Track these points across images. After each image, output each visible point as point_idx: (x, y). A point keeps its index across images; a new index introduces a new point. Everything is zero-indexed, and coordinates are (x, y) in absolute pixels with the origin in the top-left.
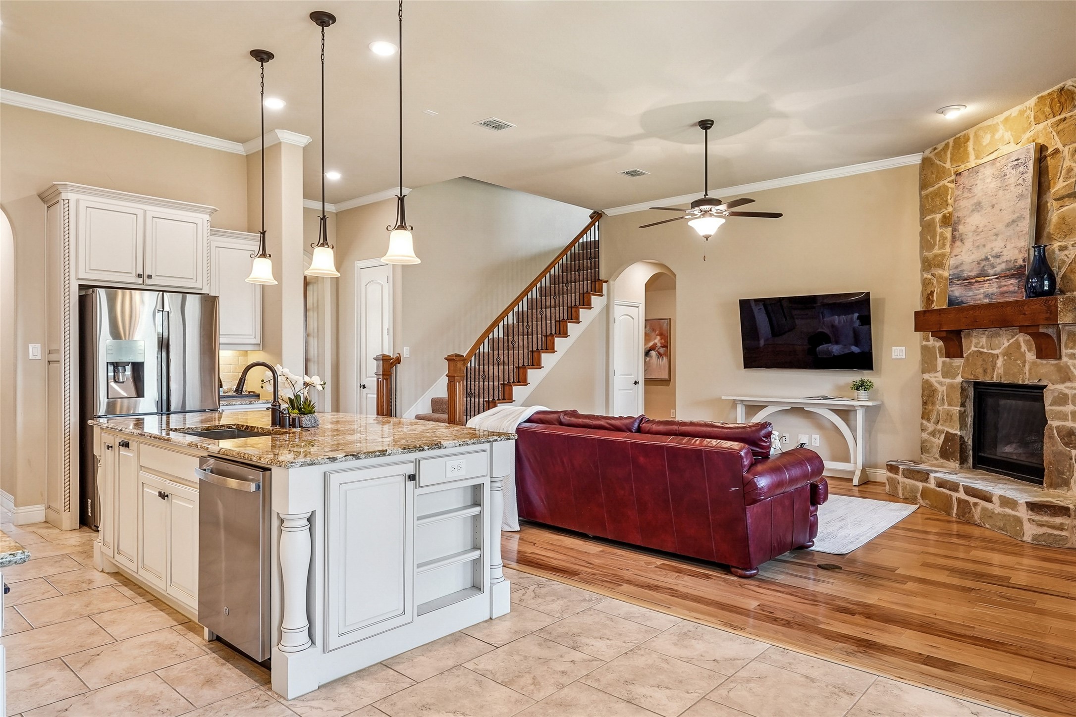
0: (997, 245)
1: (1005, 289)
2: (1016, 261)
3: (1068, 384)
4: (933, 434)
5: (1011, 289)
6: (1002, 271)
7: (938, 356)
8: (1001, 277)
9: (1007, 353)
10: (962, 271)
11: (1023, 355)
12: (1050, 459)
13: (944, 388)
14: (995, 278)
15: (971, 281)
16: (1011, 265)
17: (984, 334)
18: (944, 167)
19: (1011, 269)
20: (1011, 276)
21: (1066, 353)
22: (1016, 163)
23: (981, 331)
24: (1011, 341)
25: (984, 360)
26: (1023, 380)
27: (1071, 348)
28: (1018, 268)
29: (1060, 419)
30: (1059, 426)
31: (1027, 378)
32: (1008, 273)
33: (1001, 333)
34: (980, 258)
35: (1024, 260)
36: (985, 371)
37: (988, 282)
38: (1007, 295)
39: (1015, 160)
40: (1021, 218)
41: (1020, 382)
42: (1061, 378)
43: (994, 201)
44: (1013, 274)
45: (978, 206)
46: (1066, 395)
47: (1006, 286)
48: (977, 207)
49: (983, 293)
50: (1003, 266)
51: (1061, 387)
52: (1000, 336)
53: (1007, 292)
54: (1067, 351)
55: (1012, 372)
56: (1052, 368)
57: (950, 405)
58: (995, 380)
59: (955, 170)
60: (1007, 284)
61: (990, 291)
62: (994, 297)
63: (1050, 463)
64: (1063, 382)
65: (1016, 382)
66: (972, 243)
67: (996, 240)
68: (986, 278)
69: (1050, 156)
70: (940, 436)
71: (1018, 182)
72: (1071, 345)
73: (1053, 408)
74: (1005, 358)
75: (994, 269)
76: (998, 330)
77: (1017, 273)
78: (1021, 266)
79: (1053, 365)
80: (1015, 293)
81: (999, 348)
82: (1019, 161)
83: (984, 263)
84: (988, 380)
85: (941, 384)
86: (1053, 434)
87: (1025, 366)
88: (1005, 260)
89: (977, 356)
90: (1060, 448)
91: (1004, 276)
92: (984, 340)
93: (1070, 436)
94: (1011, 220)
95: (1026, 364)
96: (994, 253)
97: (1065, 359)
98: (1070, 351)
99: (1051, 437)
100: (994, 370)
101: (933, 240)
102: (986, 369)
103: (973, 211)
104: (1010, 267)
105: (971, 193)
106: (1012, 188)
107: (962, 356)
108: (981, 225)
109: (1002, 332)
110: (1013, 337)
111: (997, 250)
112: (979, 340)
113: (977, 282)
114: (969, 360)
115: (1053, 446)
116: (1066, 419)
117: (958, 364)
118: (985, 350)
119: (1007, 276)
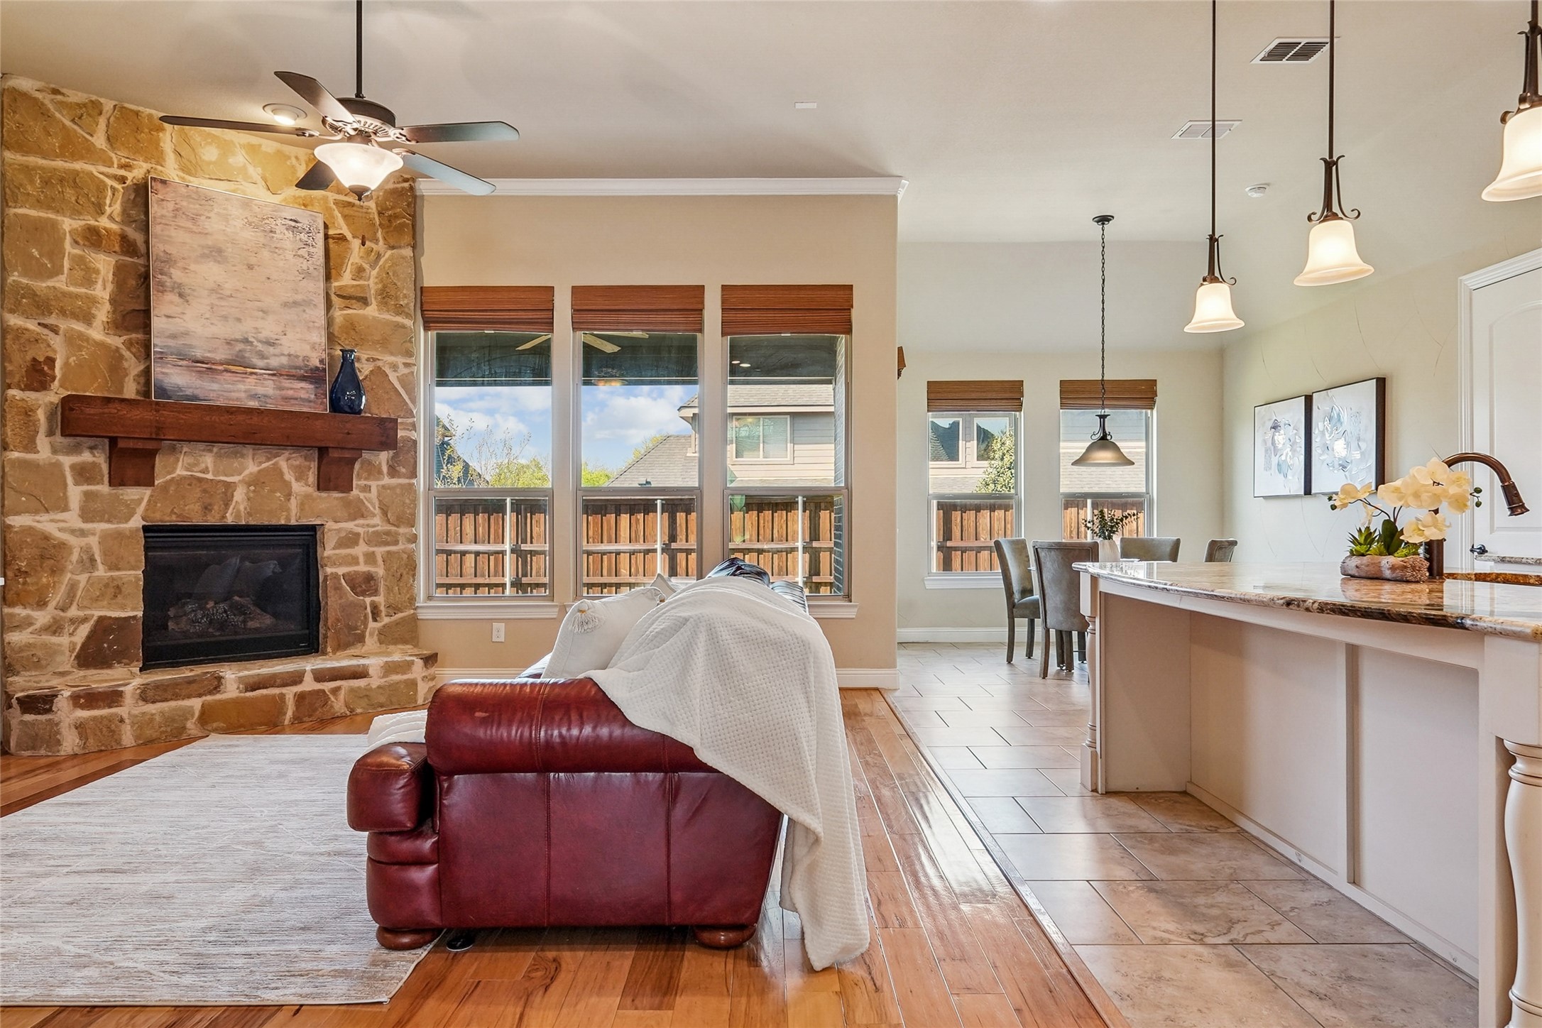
0: (269, 328)
1: (290, 393)
2: (306, 358)
3: (361, 521)
4: (55, 628)
5: (303, 395)
6: (282, 366)
7: (70, 480)
8: (281, 375)
9: (256, 482)
10: (190, 346)
11: (287, 485)
12: (337, 615)
13: (93, 541)
14: (269, 375)
15: (213, 367)
16: (300, 362)
17: (210, 451)
18: (87, 140)
19: (300, 368)
20: (303, 378)
21: (357, 485)
22: (293, 224)
23: (201, 446)
24: (264, 465)
25: (205, 491)
26: (288, 518)
27: (366, 479)
28: (311, 370)
29: (350, 564)
30: (349, 573)
31: (293, 516)
32: (293, 371)
33: (245, 451)
34: (233, 337)
35: (322, 361)
36: (206, 508)
37: (255, 377)
38: (293, 402)
39: (291, 220)
40: (308, 303)
41: (283, 522)
42: (349, 514)
43: (253, 261)
44: (305, 376)
45: (216, 253)
46: (358, 535)
47: (291, 389)
48: (214, 253)
49: (245, 391)
50: (284, 360)
51: (350, 525)
52: (243, 456)
53: (296, 399)
54: (359, 483)
55: (268, 508)
56: (335, 502)
57: (113, 567)
58: (230, 520)
59: (123, 160)
60: (294, 387)
61: (260, 390)
62: (269, 401)
63: (338, 620)
64: (355, 519)
65: (274, 522)
66: (209, 308)
67: (263, 318)
68: (249, 370)
69: (333, 238)
70: (75, 629)
71: (300, 252)
72: (365, 475)
73: (337, 551)
74: (252, 488)
75: (266, 361)
76: (239, 448)
77: (314, 376)
78: (317, 368)
79: (337, 499)
80: (310, 401)
81: (240, 474)
82: (298, 224)
83: (240, 346)
84: (212, 520)
85: (83, 533)
86: (341, 584)
87: (289, 500)
88: (286, 353)
89: (190, 485)
90: (351, 599)
91: (287, 375)
92: (208, 460)
93: (369, 582)
94: (291, 300)
95: (292, 497)
96: (261, 336)
97: (355, 492)
98: (363, 482)
99: (338, 588)
100: (227, 505)
101: (51, 261)
102: (210, 505)
103: (204, 256)
104: (298, 364)
105: (194, 224)
106: (289, 255)
107: (150, 482)
108: (226, 286)
109: (248, 451)
110: (268, 459)
111: (265, 334)
112: (198, 460)
113: (226, 371)
114: (168, 491)
115: (341, 598)
116: (357, 563)
117: (136, 497)
118: (210, 476)
119: (294, 376)
